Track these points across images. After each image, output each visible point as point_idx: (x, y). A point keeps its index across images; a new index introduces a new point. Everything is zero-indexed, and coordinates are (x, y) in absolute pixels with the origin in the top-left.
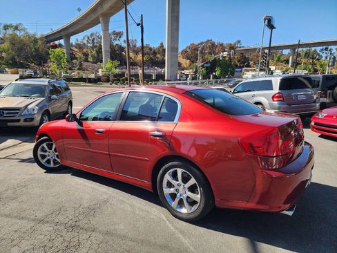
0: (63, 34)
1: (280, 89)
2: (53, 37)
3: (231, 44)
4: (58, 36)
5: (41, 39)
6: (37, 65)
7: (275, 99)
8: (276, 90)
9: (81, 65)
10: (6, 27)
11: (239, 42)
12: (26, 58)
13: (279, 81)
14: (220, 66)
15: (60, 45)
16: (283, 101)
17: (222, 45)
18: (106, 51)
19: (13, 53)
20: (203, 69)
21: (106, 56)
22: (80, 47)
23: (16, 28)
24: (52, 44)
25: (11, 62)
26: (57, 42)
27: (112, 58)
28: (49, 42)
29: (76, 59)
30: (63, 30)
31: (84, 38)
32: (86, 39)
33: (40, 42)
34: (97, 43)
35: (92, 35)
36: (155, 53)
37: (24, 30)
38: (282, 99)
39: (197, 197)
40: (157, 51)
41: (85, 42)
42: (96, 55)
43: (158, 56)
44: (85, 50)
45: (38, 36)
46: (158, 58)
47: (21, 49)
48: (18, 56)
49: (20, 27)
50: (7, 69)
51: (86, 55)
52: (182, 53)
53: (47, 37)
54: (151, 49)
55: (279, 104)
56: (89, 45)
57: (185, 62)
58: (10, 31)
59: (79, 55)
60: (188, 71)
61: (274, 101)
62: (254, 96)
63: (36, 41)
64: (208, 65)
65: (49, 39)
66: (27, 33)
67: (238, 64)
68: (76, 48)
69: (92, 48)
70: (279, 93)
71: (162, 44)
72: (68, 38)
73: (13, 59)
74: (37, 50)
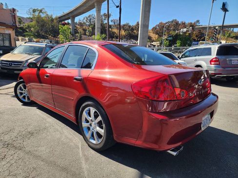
0: (70, 15)
1: (217, 55)
2: (64, 18)
3: (191, 23)
4: (67, 17)
5: (56, 19)
6: (53, 37)
7: (213, 63)
8: (214, 55)
9: (81, 37)
10: (34, 11)
11: (198, 21)
12: (46, 32)
13: (217, 48)
14: (180, 39)
15: (68, 24)
16: (219, 64)
17: (184, 24)
18: (98, 28)
19: (38, 28)
20: (167, 41)
21: (98, 31)
22: (81, 25)
23: (41, 11)
24: (63, 22)
25: (37, 34)
26: (66, 21)
27: (102, 33)
28: (62, 21)
29: (78, 33)
30: (71, 13)
31: (84, 19)
32: (86, 19)
33: (55, 21)
34: (93, 22)
35: (89, 16)
36: (132, 29)
37: (45, 12)
38: (218, 63)
39: (102, 132)
40: (134, 28)
41: (85, 21)
42: (91, 31)
43: (135, 31)
44: (84, 27)
45: (54, 17)
46: (134, 33)
47: (43, 26)
48: (41, 30)
49: (43, 11)
50: (34, 39)
51: (85, 30)
52: (153, 29)
53: (59, 18)
54: (130, 26)
55: (215, 67)
56: (87, 23)
57: (154, 36)
58: (37, 13)
59: (80, 30)
60: (156, 43)
61: (211, 64)
62: (196, 60)
63: (52, 20)
64: (171, 38)
65: (61, 19)
66: (47, 15)
67: (196, 39)
68: (79, 25)
69: (89, 26)
70: (216, 58)
71: (138, 23)
72: (73, 18)
73: (38, 32)
74: (53, 27)
